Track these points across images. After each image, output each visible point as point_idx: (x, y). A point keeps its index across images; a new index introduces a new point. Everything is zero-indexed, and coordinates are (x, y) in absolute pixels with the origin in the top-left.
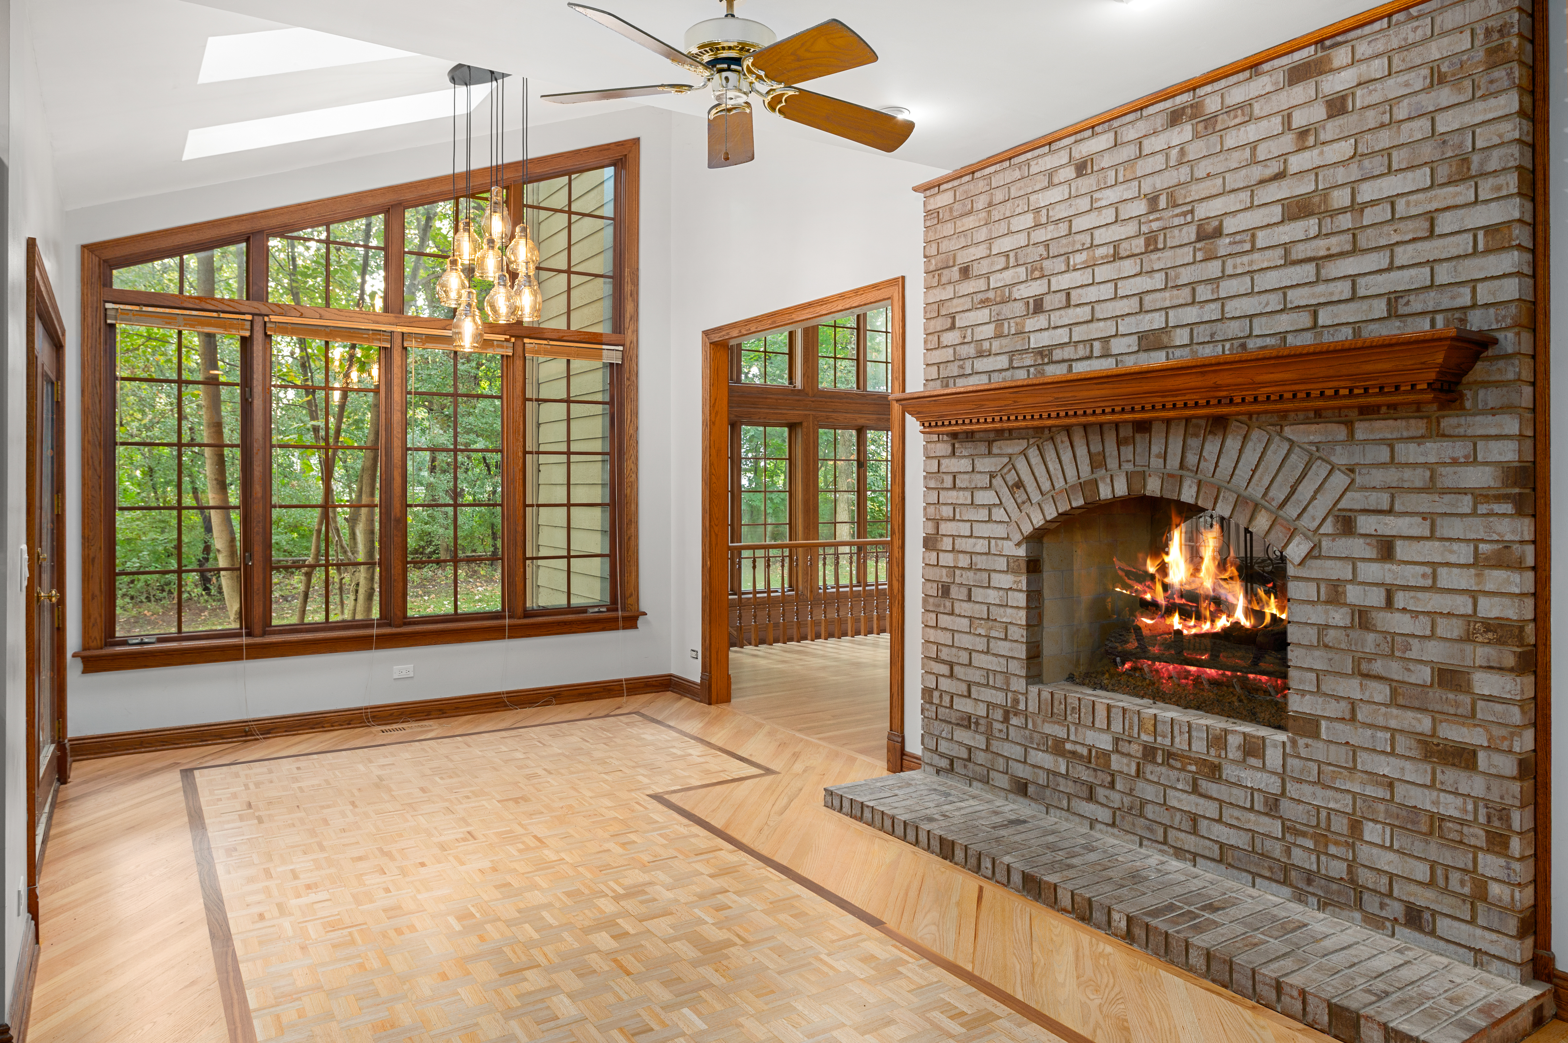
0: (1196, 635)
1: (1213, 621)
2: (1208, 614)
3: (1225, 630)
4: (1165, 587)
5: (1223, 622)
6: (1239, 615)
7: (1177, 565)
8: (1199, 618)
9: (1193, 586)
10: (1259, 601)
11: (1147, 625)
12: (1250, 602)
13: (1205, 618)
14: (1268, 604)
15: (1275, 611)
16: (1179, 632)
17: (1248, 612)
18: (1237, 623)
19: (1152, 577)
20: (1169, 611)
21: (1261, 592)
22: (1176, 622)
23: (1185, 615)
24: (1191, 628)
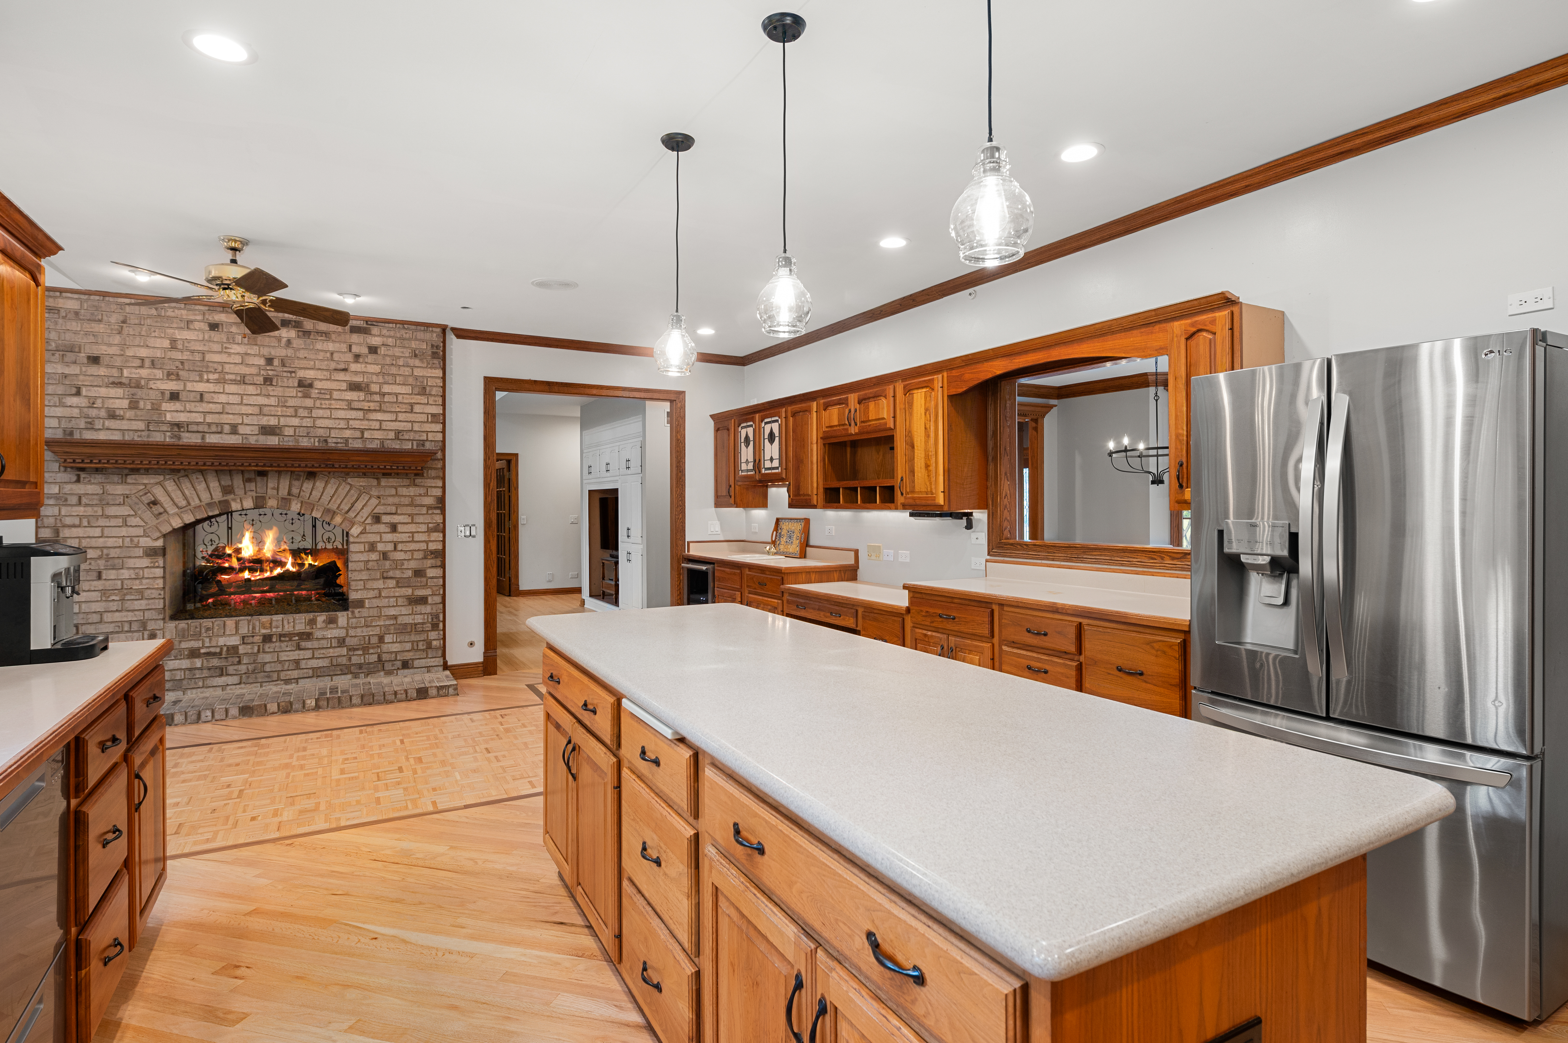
0: (260, 579)
1: (271, 571)
2: (268, 568)
3: (279, 575)
4: (239, 559)
5: (278, 571)
6: (289, 567)
7: (247, 548)
8: (262, 571)
9: (259, 557)
10: (301, 558)
11: (225, 579)
12: (295, 560)
13: (266, 571)
14: (307, 560)
15: (311, 562)
16: (249, 580)
17: (293, 565)
18: (288, 570)
19: (230, 556)
20: (242, 570)
21: (303, 555)
22: (246, 575)
23: (252, 570)
24: (258, 576)
